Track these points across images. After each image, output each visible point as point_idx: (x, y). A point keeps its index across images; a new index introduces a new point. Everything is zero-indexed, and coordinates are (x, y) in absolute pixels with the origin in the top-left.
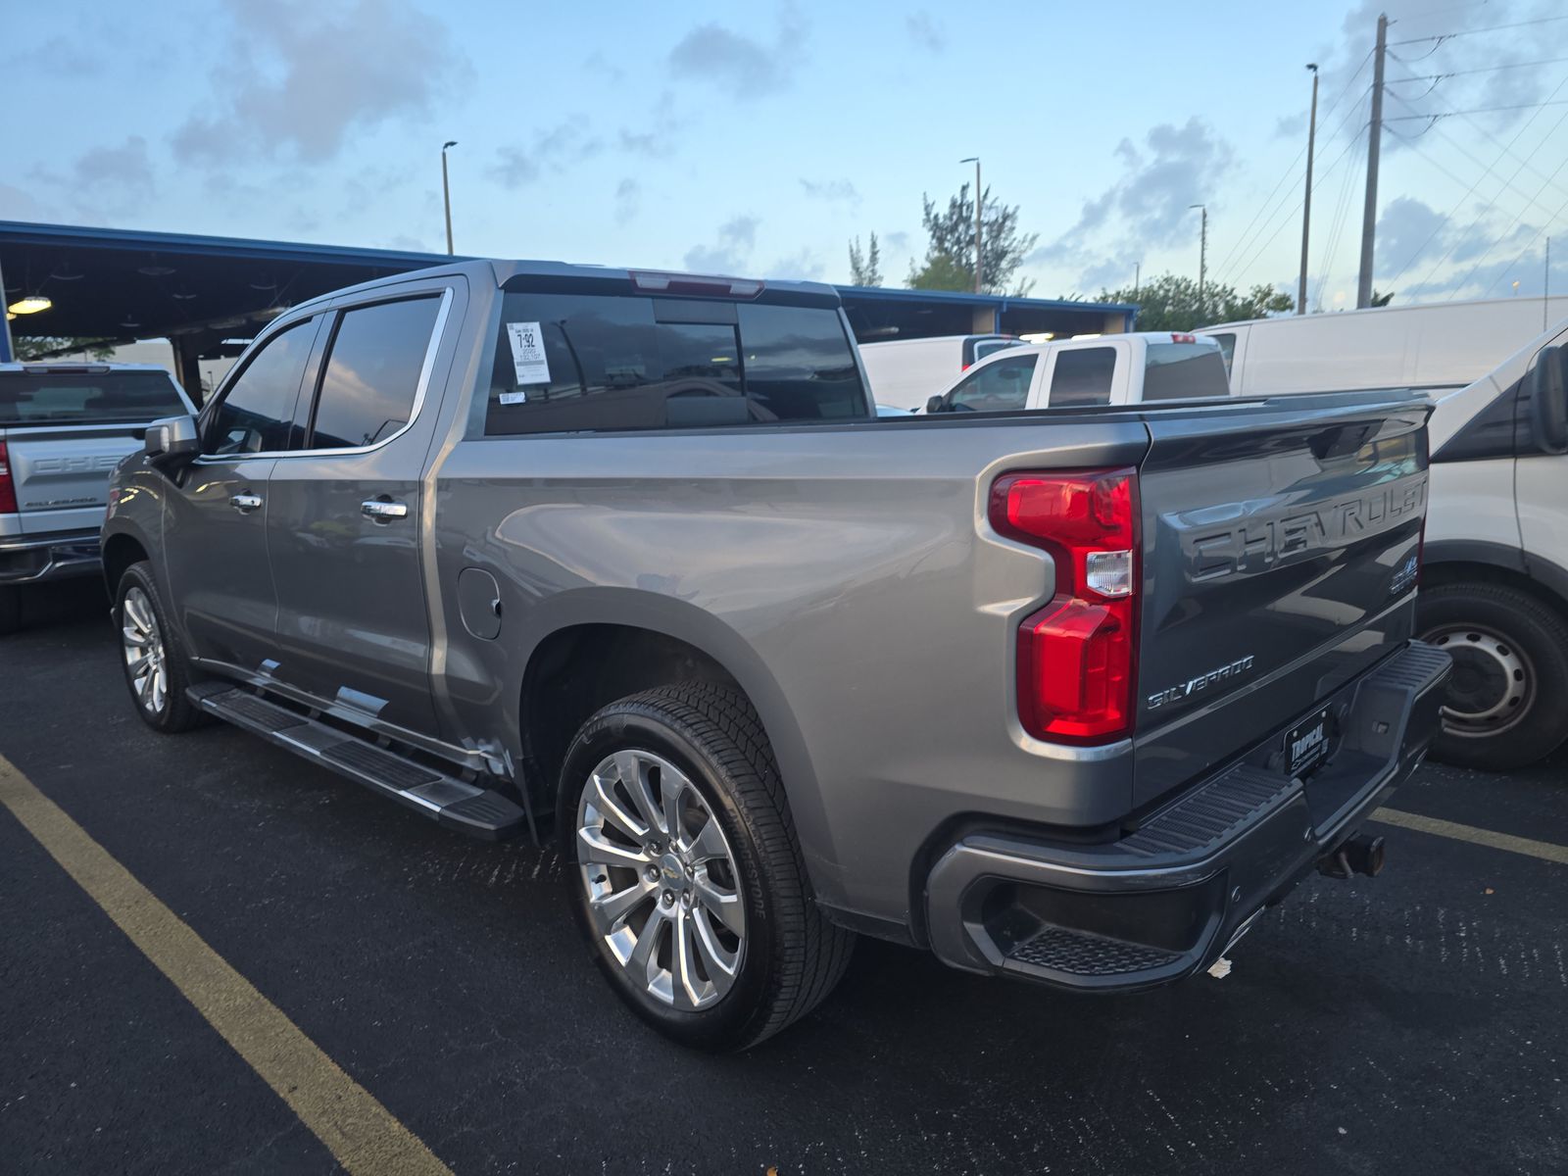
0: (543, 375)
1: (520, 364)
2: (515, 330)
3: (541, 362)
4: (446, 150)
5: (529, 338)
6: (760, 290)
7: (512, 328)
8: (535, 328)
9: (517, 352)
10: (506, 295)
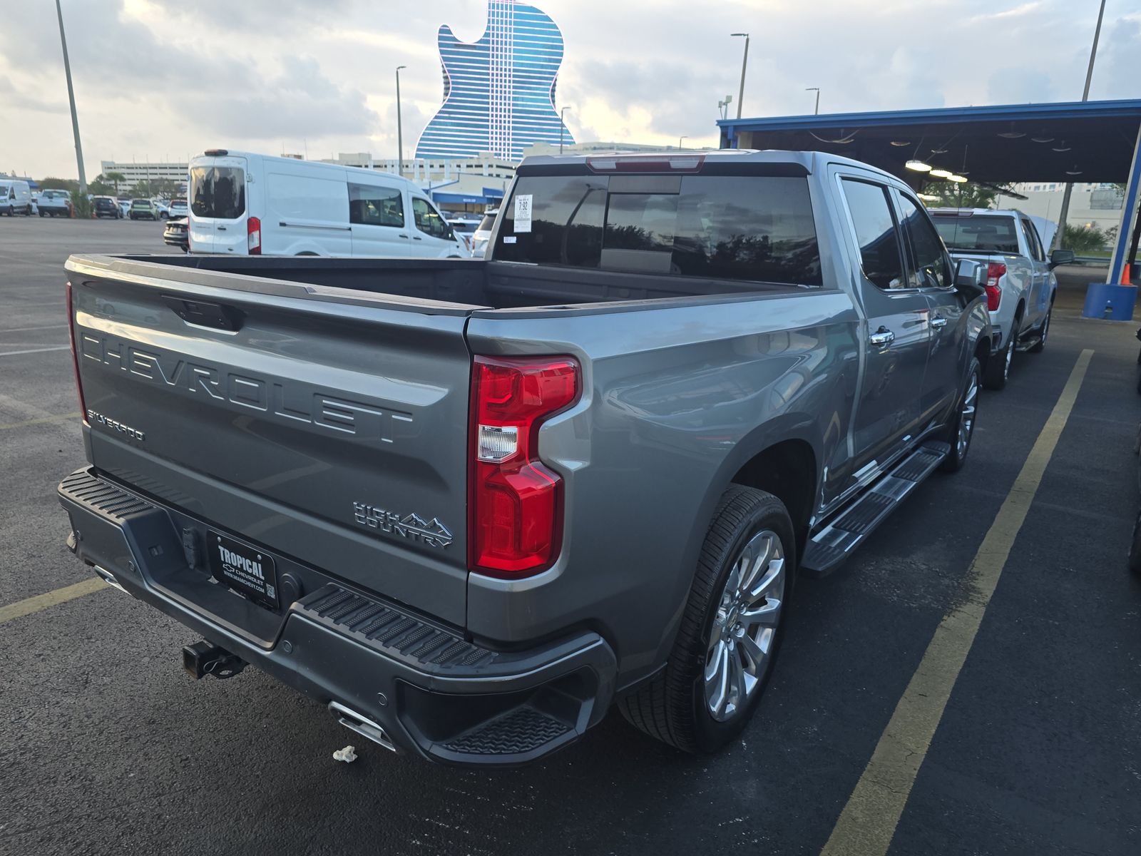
0: (527, 227)
1: (517, 220)
2: (518, 200)
3: (528, 219)
5: (525, 205)
6: (700, 164)
7: (516, 198)
8: (529, 198)
9: (517, 212)
10: (520, 179)
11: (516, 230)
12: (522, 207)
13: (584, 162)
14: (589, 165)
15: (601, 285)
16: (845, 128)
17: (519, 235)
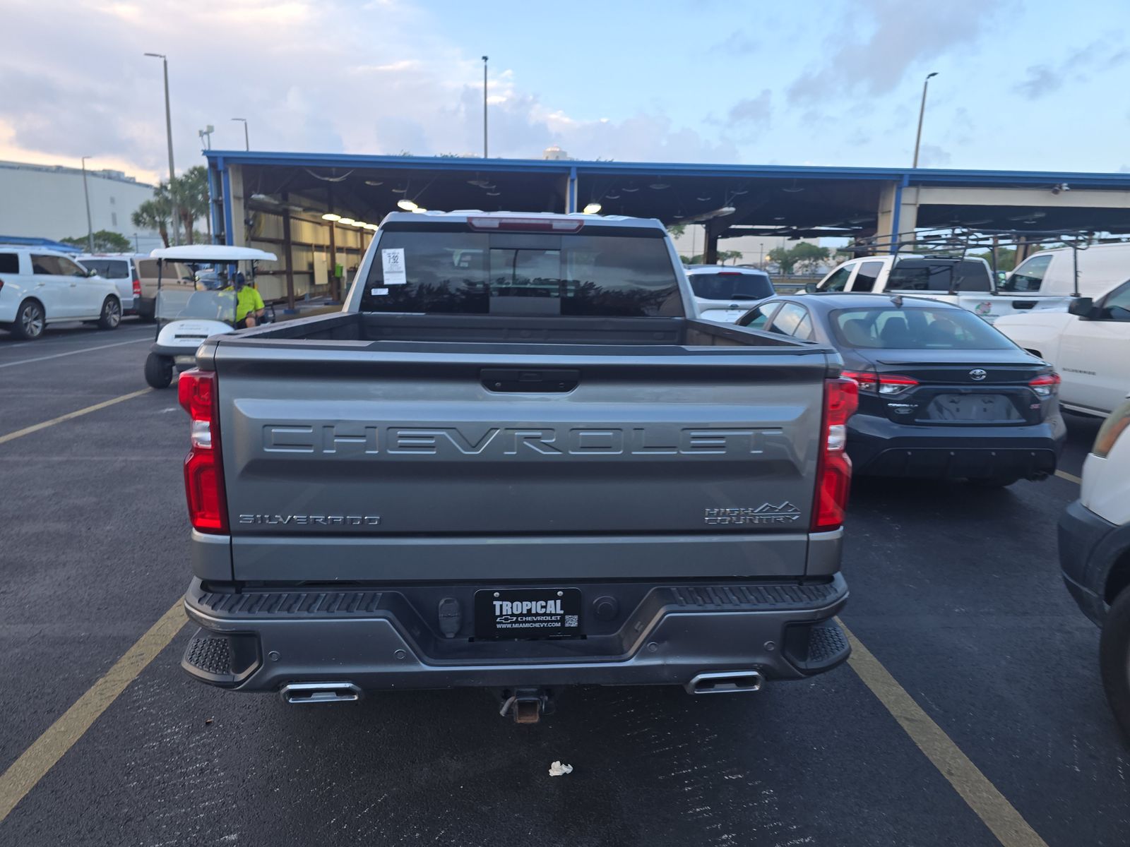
0: (401, 279)
1: (387, 272)
2: (386, 254)
3: (401, 272)
4: (929, 80)
5: (395, 258)
6: (580, 226)
7: (385, 252)
8: (400, 252)
9: (386, 265)
10: (385, 233)
11: (386, 282)
12: (392, 260)
13: (465, 221)
14: (471, 223)
15: (501, 329)
16: (337, 168)
17: (392, 288)
